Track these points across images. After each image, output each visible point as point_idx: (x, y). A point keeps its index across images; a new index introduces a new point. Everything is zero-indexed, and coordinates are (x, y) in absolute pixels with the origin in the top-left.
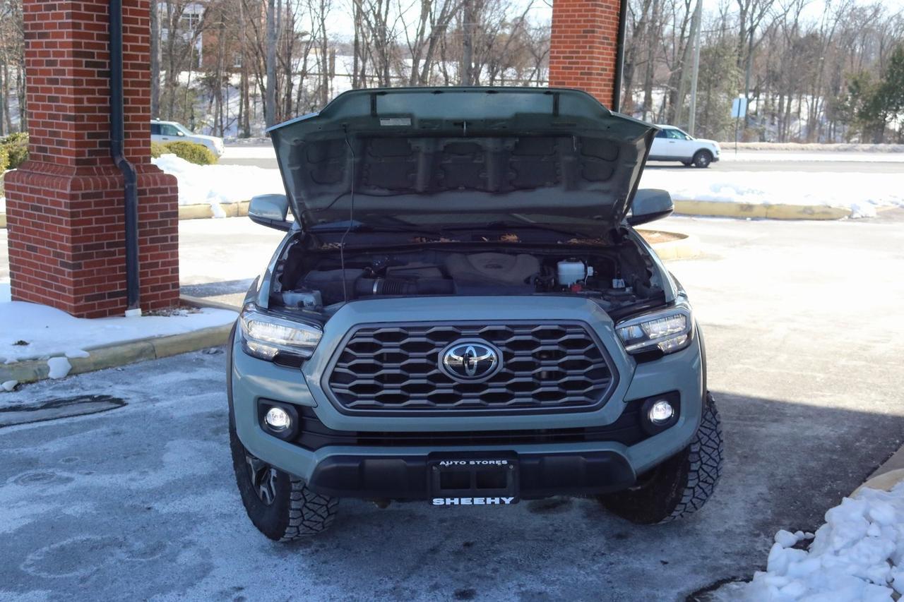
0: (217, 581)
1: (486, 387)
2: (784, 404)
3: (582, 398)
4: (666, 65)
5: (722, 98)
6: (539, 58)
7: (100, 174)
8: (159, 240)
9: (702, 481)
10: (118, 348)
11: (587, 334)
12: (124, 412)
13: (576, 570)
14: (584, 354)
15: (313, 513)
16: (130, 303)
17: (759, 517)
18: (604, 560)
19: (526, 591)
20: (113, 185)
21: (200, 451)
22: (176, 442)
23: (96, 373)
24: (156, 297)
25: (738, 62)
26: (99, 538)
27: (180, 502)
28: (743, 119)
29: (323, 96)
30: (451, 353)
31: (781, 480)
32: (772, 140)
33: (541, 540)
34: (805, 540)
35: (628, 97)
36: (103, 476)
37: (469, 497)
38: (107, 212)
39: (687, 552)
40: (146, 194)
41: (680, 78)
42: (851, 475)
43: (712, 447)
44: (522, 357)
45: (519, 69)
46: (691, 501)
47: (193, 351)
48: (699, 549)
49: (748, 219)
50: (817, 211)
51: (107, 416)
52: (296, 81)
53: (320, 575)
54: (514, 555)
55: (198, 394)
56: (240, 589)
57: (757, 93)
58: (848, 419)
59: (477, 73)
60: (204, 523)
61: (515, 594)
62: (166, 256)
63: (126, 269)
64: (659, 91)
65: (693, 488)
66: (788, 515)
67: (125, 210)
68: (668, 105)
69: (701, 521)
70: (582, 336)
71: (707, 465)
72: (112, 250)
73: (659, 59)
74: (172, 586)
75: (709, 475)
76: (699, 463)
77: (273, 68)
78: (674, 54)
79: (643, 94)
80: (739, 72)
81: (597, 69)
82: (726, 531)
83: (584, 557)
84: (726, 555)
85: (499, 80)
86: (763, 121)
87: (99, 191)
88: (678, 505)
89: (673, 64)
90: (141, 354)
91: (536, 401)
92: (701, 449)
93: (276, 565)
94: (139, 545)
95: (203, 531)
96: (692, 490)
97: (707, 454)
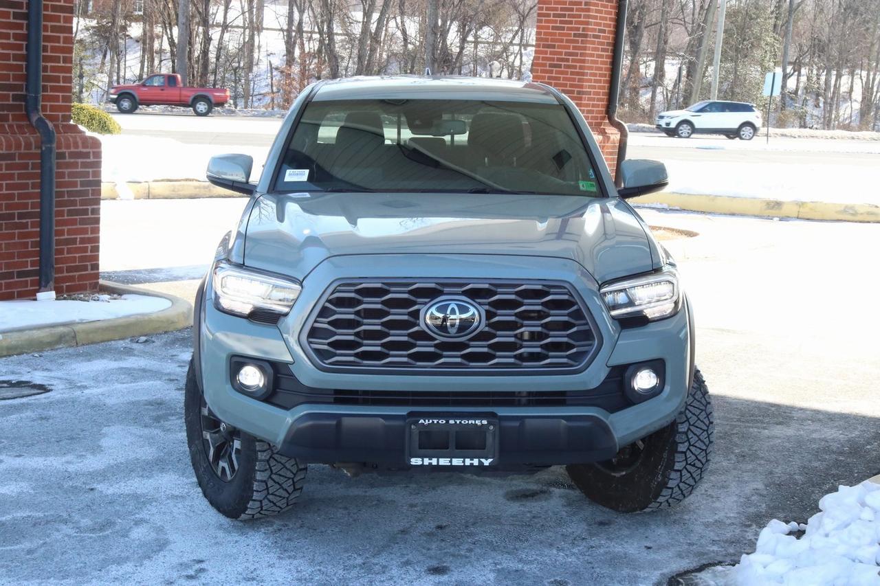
0: (175, 554)
1: (468, 346)
2: (792, 408)
3: (565, 360)
4: (683, 28)
5: (754, 72)
6: (523, 16)
7: (13, 133)
8: (78, 212)
9: (690, 464)
10: (34, 332)
11: (571, 295)
12: (48, 398)
13: (555, 551)
14: (569, 315)
15: (278, 487)
16: (43, 283)
17: (752, 510)
18: (584, 544)
19: (502, 569)
20: (28, 146)
21: (141, 437)
22: (113, 429)
23: (10, 359)
24: (72, 279)
25: (775, 26)
26: (41, 515)
27: (125, 484)
28: (778, 99)
29: (248, 54)
30: (433, 310)
31: (779, 477)
32: (815, 126)
33: (518, 525)
34: (799, 531)
35: (634, 69)
36: (36, 459)
37: (448, 458)
38: (20, 176)
39: (673, 539)
40: (65, 158)
41: (700, 46)
42: (856, 475)
43: (701, 429)
44: (505, 316)
45: (497, 30)
46: (678, 485)
47: (119, 340)
48: (685, 536)
49: (776, 219)
50: (861, 210)
51: (30, 402)
52: (215, 34)
53: (285, 551)
54: (490, 537)
55: (131, 382)
56: (201, 561)
57: (797, 65)
58: (862, 424)
59: (445, 33)
60: (154, 504)
61: (490, 570)
62: (85, 231)
63: (39, 244)
64: (674, 62)
65: (680, 471)
66: (783, 509)
67: (41, 176)
68: (684, 79)
69: (690, 511)
70: (566, 297)
71: (696, 447)
72: (24, 221)
73: (675, 21)
74: (127, 559)
75: (697, 458)
76: (687, 444)
77: (187, 17)
78: (693, 15)
79: (653, 64)
80: (775, 39)
81: (594, 30)
82: (716, 521)
83: (563, 541)
84: (714, 542)
85: (472, 42)
86: (805, 101)
87: (12, 152)
88: (664, 490)
89: (693, 27)
90: (61, 339)
91: (518, 362)
92: (689, 429)
93: (236, 542)
94: (86, 522)
95: (154, 510)
96: (679, 473)
97: (695, 434)
